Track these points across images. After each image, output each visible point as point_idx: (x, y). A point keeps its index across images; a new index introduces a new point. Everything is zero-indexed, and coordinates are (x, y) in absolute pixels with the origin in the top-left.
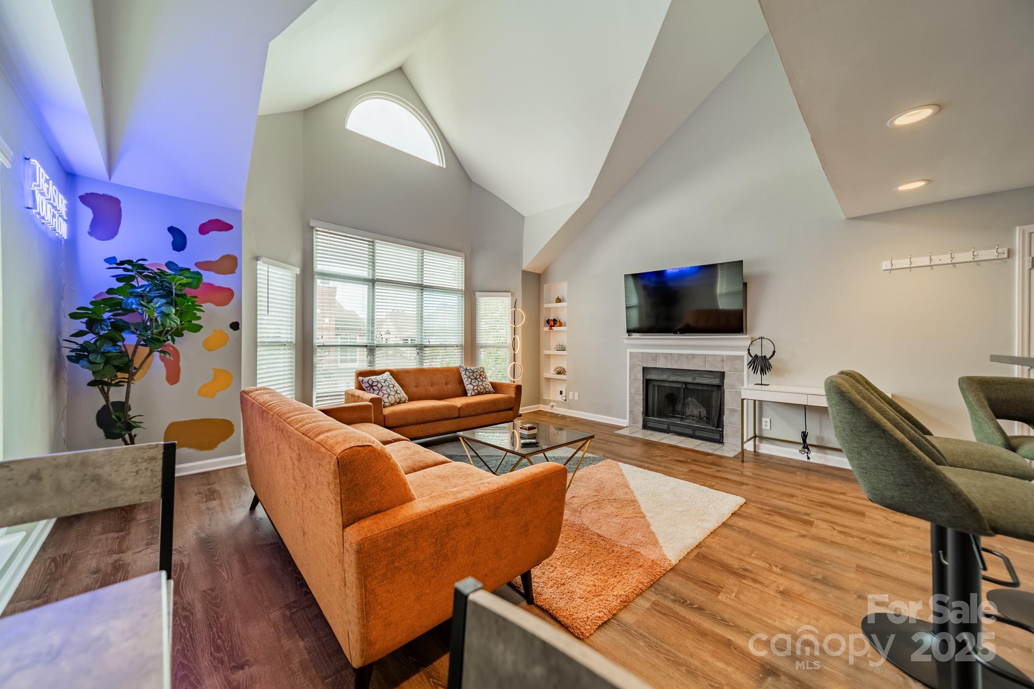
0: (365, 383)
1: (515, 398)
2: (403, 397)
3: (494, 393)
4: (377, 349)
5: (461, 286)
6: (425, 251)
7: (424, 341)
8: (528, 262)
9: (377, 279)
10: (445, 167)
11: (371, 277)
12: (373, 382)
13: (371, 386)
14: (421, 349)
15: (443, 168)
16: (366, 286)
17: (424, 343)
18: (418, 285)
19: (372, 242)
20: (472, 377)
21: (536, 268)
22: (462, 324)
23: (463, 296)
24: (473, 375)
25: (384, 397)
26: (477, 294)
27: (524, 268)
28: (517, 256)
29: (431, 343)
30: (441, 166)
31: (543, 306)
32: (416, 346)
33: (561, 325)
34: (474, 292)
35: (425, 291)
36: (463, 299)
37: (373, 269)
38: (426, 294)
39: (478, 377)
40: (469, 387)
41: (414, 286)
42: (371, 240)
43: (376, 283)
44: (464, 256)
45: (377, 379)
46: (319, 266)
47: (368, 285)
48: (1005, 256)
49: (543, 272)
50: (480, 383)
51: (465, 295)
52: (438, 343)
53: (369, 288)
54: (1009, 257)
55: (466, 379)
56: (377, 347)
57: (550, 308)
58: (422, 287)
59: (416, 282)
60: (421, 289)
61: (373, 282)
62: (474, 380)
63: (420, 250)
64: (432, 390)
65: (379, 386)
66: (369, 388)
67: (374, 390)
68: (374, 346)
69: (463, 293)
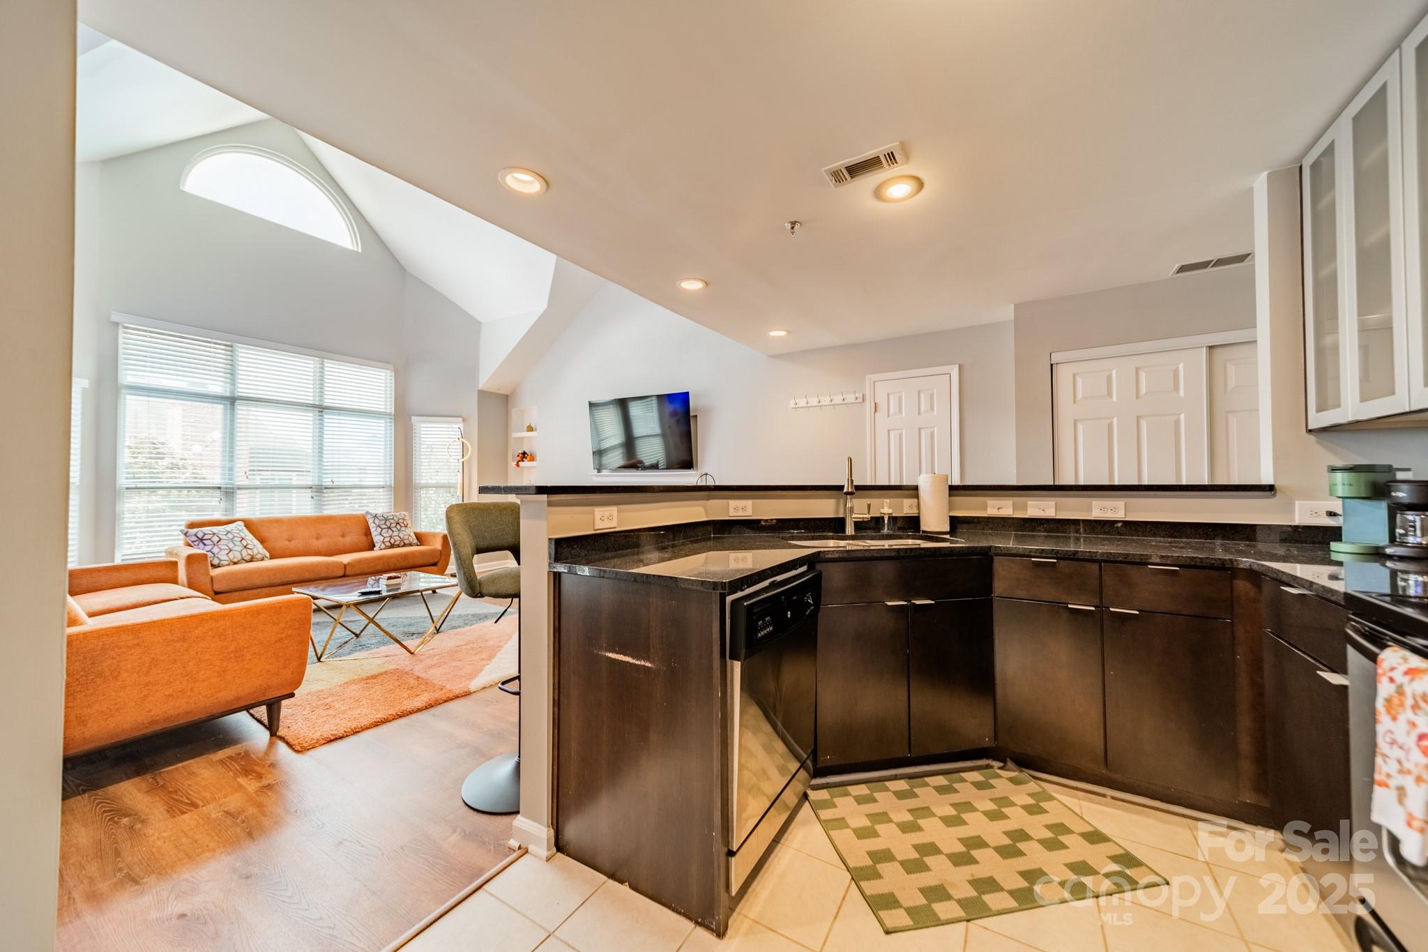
0: (191, 536)
1: (441, 551)
2: (259, 553)
3: (418, 545)
4: (238, 492)
5: (390, 409)
6: (326, 360)
7: (324, 480)
8: (486, 378)
9: (239, 396)
10: (360, 250)
11: (228, 394)
12: (205, 534)
13: (202, 540)
14: (318, 492)
15: (357, 252)
16: (222, 406)
17: (324, 484)
18: (314, 406)
19: (231, 346)
20: (384, 526)
21: (500, 386)
22: (391, 459)
23: (393, 421)
24: (385, 524)
25: (221, 553)
26: (413, 418)
27: (481, 386)
28: (472, 371)
29: (335, 483)
30: (356, 249)
31: (511, 435)
32: (311, 488)
33: (532, 459)
34: (410, 416)
35: (326, 414)
36: (393, 424)
37: (232, 382)
38: (328, 418)
39: (393, 525)
40: (377, 539)
41: (306, 406)
42: (229, 343)
43: (237, 401)
44: (392, 369)
45: (213, 530)
46: (128, 376)
47: (225, 404)
48: (861, 400)
49: (511, 393)
50: (396, 533)
51: (395, 419)
52: (351, 483)
53: (225, 409)
54: (863, 401)
55: (374, 529)
56: (239, 489)
57: (523, 438)
58: (321, 409)
59: (311, 402)
60: (319, 412)
61: (232, 401)
62: (386, 530)
63: (318, 359)
64: (317, 544)
65: (215, 539)
66: (196, 543)
67: (205, 544)
68: (233, 488)
69: (393, 417)
